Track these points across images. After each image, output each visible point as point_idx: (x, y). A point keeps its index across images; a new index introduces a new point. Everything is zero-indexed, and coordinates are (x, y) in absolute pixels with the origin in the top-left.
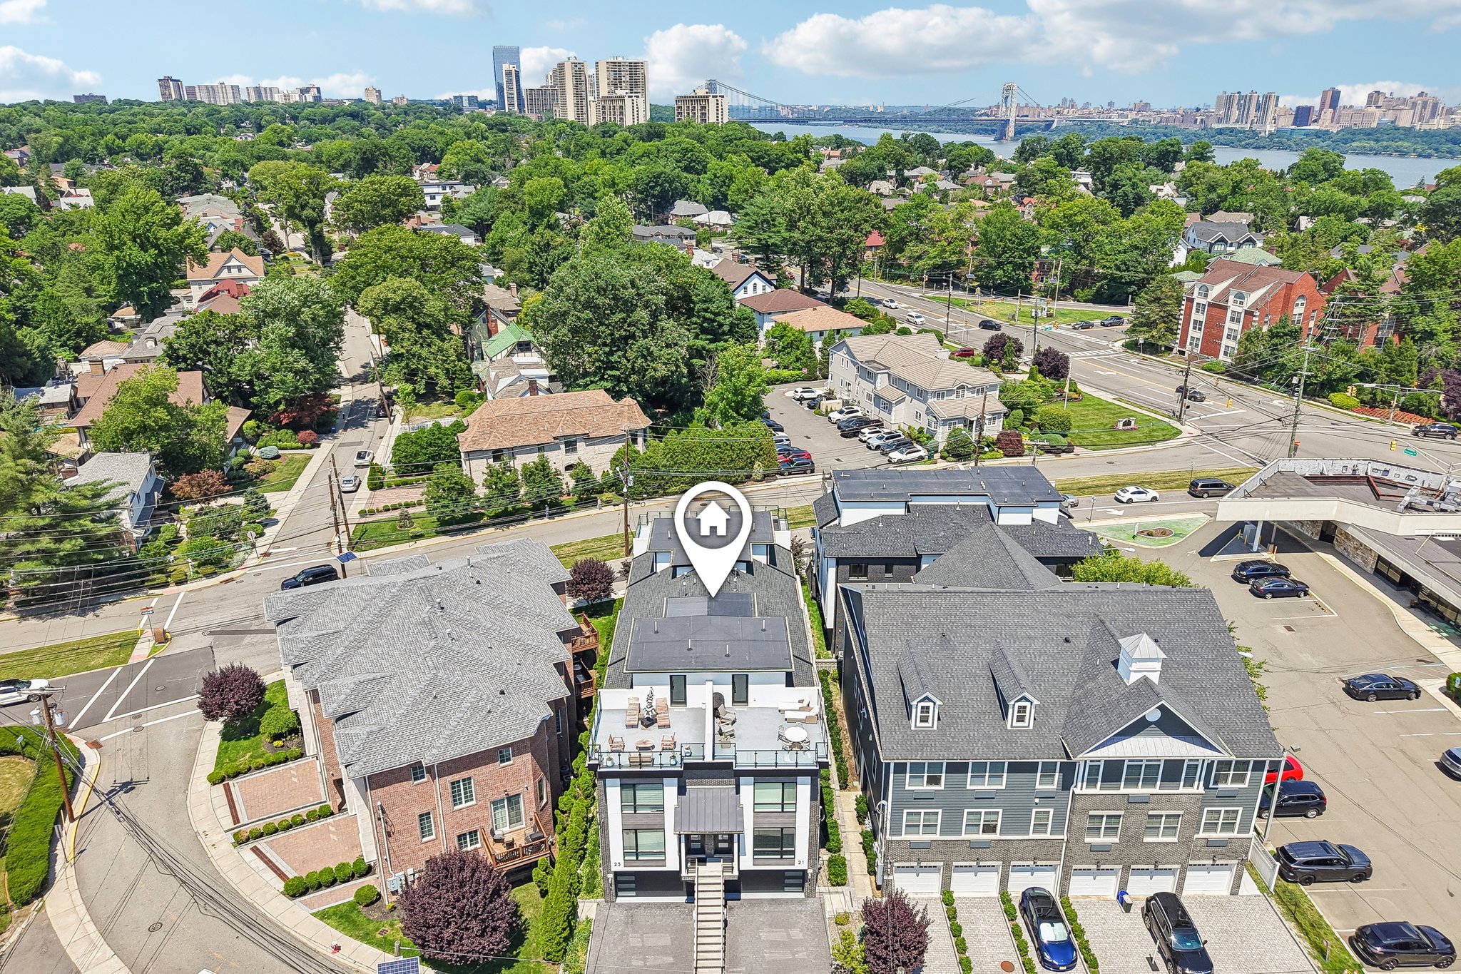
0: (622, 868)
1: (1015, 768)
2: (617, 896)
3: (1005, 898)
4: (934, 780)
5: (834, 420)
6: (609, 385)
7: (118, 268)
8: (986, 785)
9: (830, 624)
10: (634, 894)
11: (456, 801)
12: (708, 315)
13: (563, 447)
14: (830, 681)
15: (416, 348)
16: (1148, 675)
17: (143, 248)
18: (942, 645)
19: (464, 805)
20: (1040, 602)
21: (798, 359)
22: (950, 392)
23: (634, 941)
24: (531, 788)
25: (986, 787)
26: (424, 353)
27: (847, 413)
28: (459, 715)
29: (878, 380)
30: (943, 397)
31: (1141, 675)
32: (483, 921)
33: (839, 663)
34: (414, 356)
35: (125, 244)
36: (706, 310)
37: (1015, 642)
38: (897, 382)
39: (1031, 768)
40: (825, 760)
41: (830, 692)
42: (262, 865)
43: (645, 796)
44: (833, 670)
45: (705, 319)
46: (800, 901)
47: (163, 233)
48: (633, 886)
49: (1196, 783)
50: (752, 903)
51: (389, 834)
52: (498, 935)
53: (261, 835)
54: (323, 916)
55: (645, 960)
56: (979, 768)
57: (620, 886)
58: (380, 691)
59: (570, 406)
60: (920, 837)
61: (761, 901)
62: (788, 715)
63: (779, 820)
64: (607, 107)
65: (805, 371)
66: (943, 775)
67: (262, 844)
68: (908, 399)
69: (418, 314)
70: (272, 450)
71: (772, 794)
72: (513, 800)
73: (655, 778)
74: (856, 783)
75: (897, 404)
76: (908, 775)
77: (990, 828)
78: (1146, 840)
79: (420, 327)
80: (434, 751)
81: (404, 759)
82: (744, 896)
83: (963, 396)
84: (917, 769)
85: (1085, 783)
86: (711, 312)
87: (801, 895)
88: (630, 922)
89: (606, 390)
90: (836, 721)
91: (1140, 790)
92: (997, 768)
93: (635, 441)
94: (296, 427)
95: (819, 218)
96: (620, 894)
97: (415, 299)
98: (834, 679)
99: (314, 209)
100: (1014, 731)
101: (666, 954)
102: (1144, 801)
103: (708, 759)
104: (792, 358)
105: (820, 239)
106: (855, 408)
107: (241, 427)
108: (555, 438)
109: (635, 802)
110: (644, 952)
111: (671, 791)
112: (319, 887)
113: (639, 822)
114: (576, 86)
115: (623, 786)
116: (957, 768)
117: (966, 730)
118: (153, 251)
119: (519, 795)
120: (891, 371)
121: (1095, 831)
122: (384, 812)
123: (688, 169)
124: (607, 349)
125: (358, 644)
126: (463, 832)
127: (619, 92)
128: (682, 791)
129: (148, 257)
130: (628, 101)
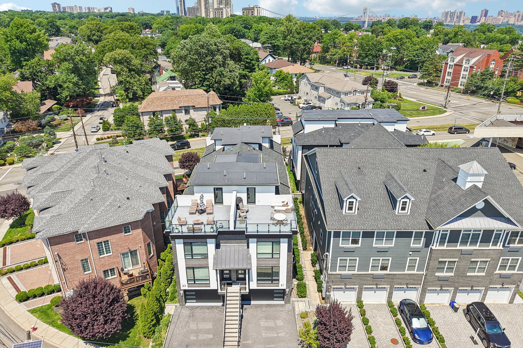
0: (187, 288)
1: (401, 235)
2: (186, 302)
3: (390, 304)
4: (355, 242)
5: (301, 107)
6: (205, 88)
7: (10, 50)
8: (384, 244)
9: (298, 178)
10: (195, 301)
11: (101, 253)
12: (248, 60)
13: (184, 111)
14: (298, 203)
15: (128, 79)
16: (476, 184)
17: (21, 42)
18: (358, 173)
19: (105, 255)
20: (409, 153)
21: (286, 85)
22: (350, 92)
23: (193, 326)
24: (143, 247)
25: (384, 245)
26: (132, 81)
27: (307, 104)
28: (103, 208)
29: (320, 90)
30: (347, 95)
31: (473, 184)
32: (105, 316)
33: (303, 195)
34: (127, 82)
35: (13, 39)
36: (247, 58)
37: (397, 172)
38: (328, 90)
39: (408, 235)
40: (296, 230)
41: (298, 207)
42: (10, 285)
43: (197, 249)
44: (300, 198)
45: (247, 62)
46: (282, 305)
47: (28, 36)
48: (194, 297)
49: (499, 243)
50: (257, 306)
51: (64, 270)
52: (114, 324)
53: (14, 271)
54: (33, 311)
55: (197, 336)
56: (380, 235)
57: (187, 297)
58: (65, 197)
59: (187, 94)
60: (347, 272)
61: (261, 306)
62: (276, 208)
63: (271, 262)
64: (217, 12)
65: (289, 90)
66: (361, 239)
67: (13, 276)
68: (332, 96)
69: (129, 65)
70: (65, 116)
71: (267, 248)
72: (133, 253)
73: (203, 239)
74: (311, 248)
75: (328, 99)
76: (341, 238)
77: (384, 268)
78: (468, 274)
79: (130, 70)
80: (86, 226)
81: (69, 229)
82: (253, 302)
83: (356, 95)
84: (346, 235)
85: (438, 244)
86: (249, 59)
87: (283, 302)
88: (192, 316)
89: (204, 90)
90: (301, 219)
91: (468, 247)
92: (390, 236)
93: (215, 110)
94: (75, 107)
95: (295, 35)
96: (187, 301)
97: (128, 58)
98: (300, 202)
99: (97, 36)
100: (400, 216)
101: (209, 333)
102: (470, 253)
103: (232, 229)
104: (284, 84)
105: (296, 43)
106: (310, 102)
107: (51, 107)
108: (180, 107)
109: (192, 252)
110: (197, 332)
111: (211, 246)
112: (35, 297)
113: (195, 263)
114: (205, 5)
115: (185, 244)
116: (368, 235)
117: (373, 215)
118: (24, 43)
119: (136, 250)
120: (325, 86)
121: (441, 269)
122: (60, 258)
123: (245, 27)
124: (204, 72)
125: (62, 177)
126: (106, 269)
127: (221, 6)
128: (218, 246)
129: (23, 45)
130: (224, 10)
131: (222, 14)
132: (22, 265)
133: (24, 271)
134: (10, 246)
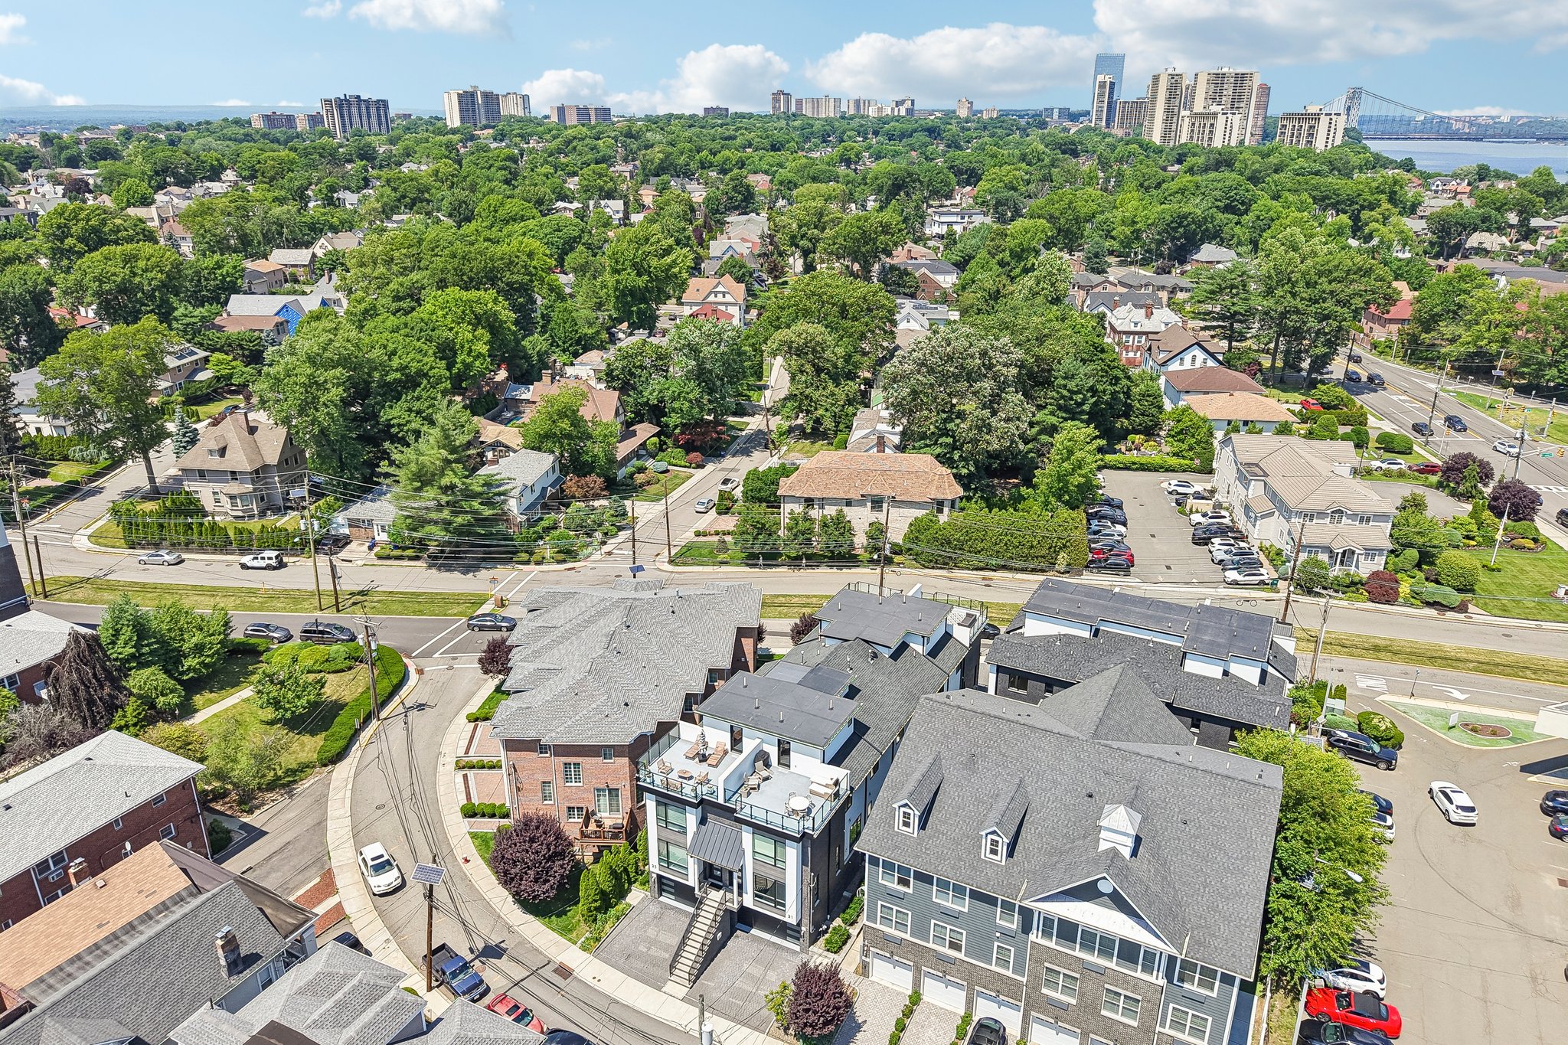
0: (657, 871)
1: (976, 895)
2: (661, 895)
3: (967, 1019)
4: (904, 882)
5: (1194, 523)
7: (616, 289)
8: (948, 902)
10: (674, 898)
11: (567, 779)
16: (1118, 847)
18: (966, 765)
19: (573, 784)
21: (1191, 448)
23: (651, 932)
24: (628, 787)
25: (949, 904)
27: (1211, 518)
28: (585, 712)
31: (1113, 845)
35: (625, 269)
37: (1037, 782)
38: (1270, 493)
39: (992, 901)
40: (811, 832)
42: (463, 788)
43: (673, 815)
46: (794, 952)
48: (673, 890)
49: (1155, 972)
50: (756, 938)
51: (518, 789)
53: (474, 767)
54: (474, 836)
55: (649, 949)
56: (943, 885)
57: (662, 888)
58: (548, 680)
60: (891, 931)
61: (763, 940)
62: (814, 787)
63: (773, 872)
64: (1197, 125)
65: (1197, 461)
66: (912, 880)
67: (471, 773)
68: (1277, 513)
70: (662, 466)
71: (766, 847)
72: (613, 792)
73: (682, 803)
75: (1263, 517)
76: (881, 870)
77: (955, 946)
78: (1104, 1013)
80: (553, 734)
81: (531, 734)
82: (754, 931)
83: (1339, 521)
84: (889, 866)
85: (1040, 933)
87: (797, 948)
88: (658, 917)
89: (937, 457)
91: (1094, 958)
92: (959, 890)
94: (689, 448)
96: (664, 894)
99: (811, 240)
100: (986, 862)
101: (666, 950)
102: (1102, 972)
103: (721, 801)
104: (1185, 446)
106: (1224, 513)
107: (645, 442)
108: (862, 496)
109: (667, 818)
110: (652, 943)
111: (691, 819)
112: (483, 815)
113: (669, 836)
114: (1168, 101)
115: (658, 803)
116: (924, 878)
117: (943, 846)
119: (618, 790)
120: (1268, 480)
121: (1052, 984)
122: (515, 771)
126: (572, 805)
128: (703, 821)
129: (641, 282)
130: (1221, 119)
131: (1211, 132)
132: (486, 760)
133: (485, 771)
134: (483, 723)
